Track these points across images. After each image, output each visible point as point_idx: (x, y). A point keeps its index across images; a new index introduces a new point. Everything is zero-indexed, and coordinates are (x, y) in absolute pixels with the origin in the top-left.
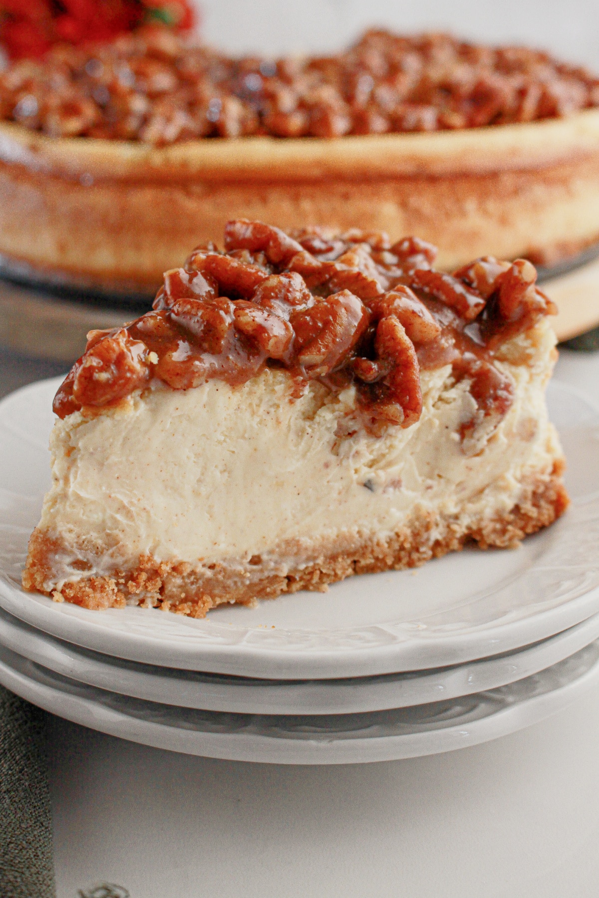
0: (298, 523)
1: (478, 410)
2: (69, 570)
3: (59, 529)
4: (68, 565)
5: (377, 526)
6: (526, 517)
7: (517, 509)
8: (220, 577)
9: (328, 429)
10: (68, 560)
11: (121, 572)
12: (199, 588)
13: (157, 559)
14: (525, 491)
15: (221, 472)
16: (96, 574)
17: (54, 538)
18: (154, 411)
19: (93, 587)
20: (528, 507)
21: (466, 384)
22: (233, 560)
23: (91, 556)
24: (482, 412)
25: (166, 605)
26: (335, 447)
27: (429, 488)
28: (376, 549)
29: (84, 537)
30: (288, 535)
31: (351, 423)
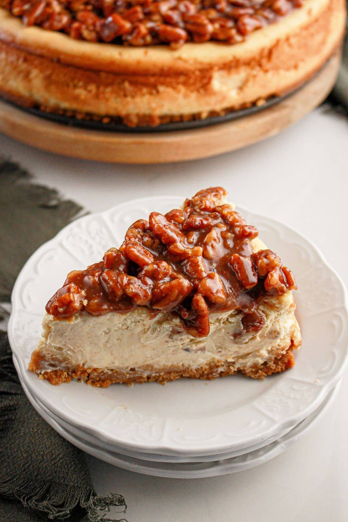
0: (153, 360)
1: (243, 329)
2: (47, 367)
3: (43, 353)
4: (47, 365)
5: (191, 363)
6: (269, 368)
7: (265, 364)
8: (115, 374)
9: (168, 330)
10: (47, 363)
11: (70, 369)
12: (105, 377)
13: (86, 367)
14: (271, 357)
15: (117, 339)
16: (59, 369)
17: (42, 355)
18: (85, 321)
19: (56, 375)
20: (272, 364)
21: (240, 317)
22: (122, 368)
23: (57, 363)
24: (245, 331)
25: (90, 381)
26: (170, 336)
27: (220, 352)
28: (190, 372)
29: (54, 357)
30: (148, 363)
31: (179, 329)
